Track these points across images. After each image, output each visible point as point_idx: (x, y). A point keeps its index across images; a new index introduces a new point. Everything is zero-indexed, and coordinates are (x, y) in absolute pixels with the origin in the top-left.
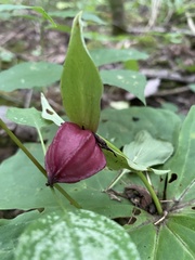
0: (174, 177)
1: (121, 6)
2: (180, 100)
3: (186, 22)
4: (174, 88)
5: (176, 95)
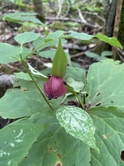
0: (87, 95)
1: (40, 3)
2: (80, 60)
3: (78, 14)
4: (76, 53)
5: (77, 57)
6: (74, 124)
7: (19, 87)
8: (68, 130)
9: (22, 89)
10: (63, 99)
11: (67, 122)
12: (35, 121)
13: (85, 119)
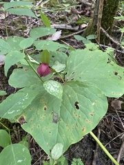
0: (66, 73)
6: (52, 89)
7: (22, 68)
8: (48, 91)
9: (24, 69)
10: (51, 75)
11: (48, 88)
12: (33, 89)
13: (58, 87)
